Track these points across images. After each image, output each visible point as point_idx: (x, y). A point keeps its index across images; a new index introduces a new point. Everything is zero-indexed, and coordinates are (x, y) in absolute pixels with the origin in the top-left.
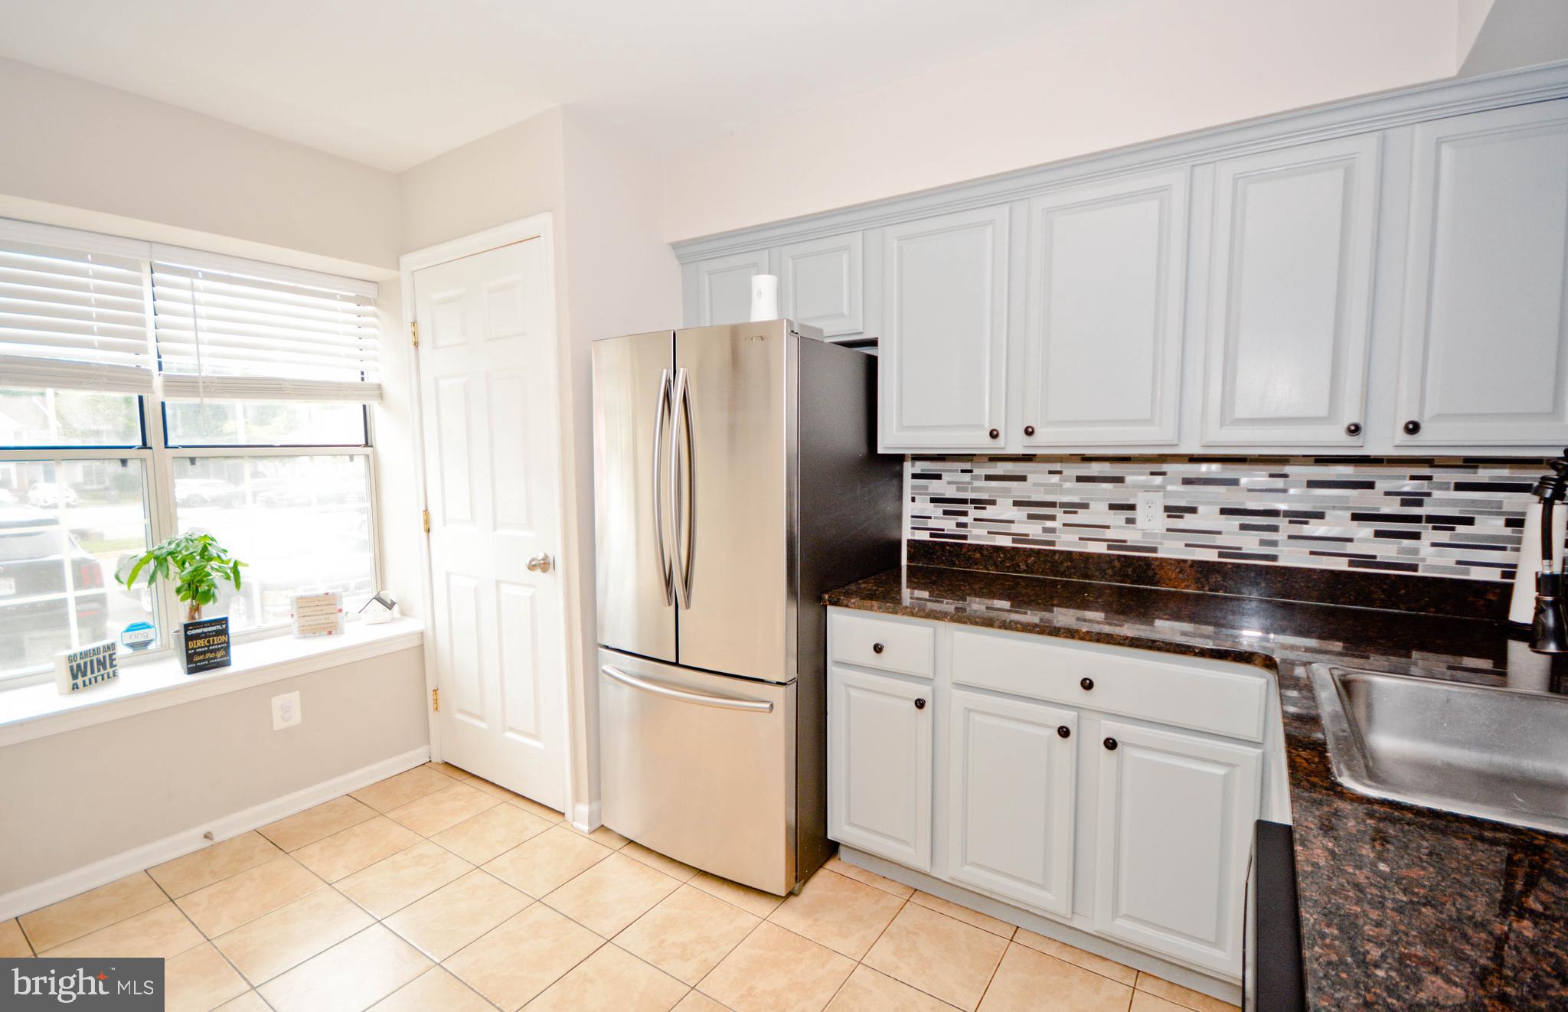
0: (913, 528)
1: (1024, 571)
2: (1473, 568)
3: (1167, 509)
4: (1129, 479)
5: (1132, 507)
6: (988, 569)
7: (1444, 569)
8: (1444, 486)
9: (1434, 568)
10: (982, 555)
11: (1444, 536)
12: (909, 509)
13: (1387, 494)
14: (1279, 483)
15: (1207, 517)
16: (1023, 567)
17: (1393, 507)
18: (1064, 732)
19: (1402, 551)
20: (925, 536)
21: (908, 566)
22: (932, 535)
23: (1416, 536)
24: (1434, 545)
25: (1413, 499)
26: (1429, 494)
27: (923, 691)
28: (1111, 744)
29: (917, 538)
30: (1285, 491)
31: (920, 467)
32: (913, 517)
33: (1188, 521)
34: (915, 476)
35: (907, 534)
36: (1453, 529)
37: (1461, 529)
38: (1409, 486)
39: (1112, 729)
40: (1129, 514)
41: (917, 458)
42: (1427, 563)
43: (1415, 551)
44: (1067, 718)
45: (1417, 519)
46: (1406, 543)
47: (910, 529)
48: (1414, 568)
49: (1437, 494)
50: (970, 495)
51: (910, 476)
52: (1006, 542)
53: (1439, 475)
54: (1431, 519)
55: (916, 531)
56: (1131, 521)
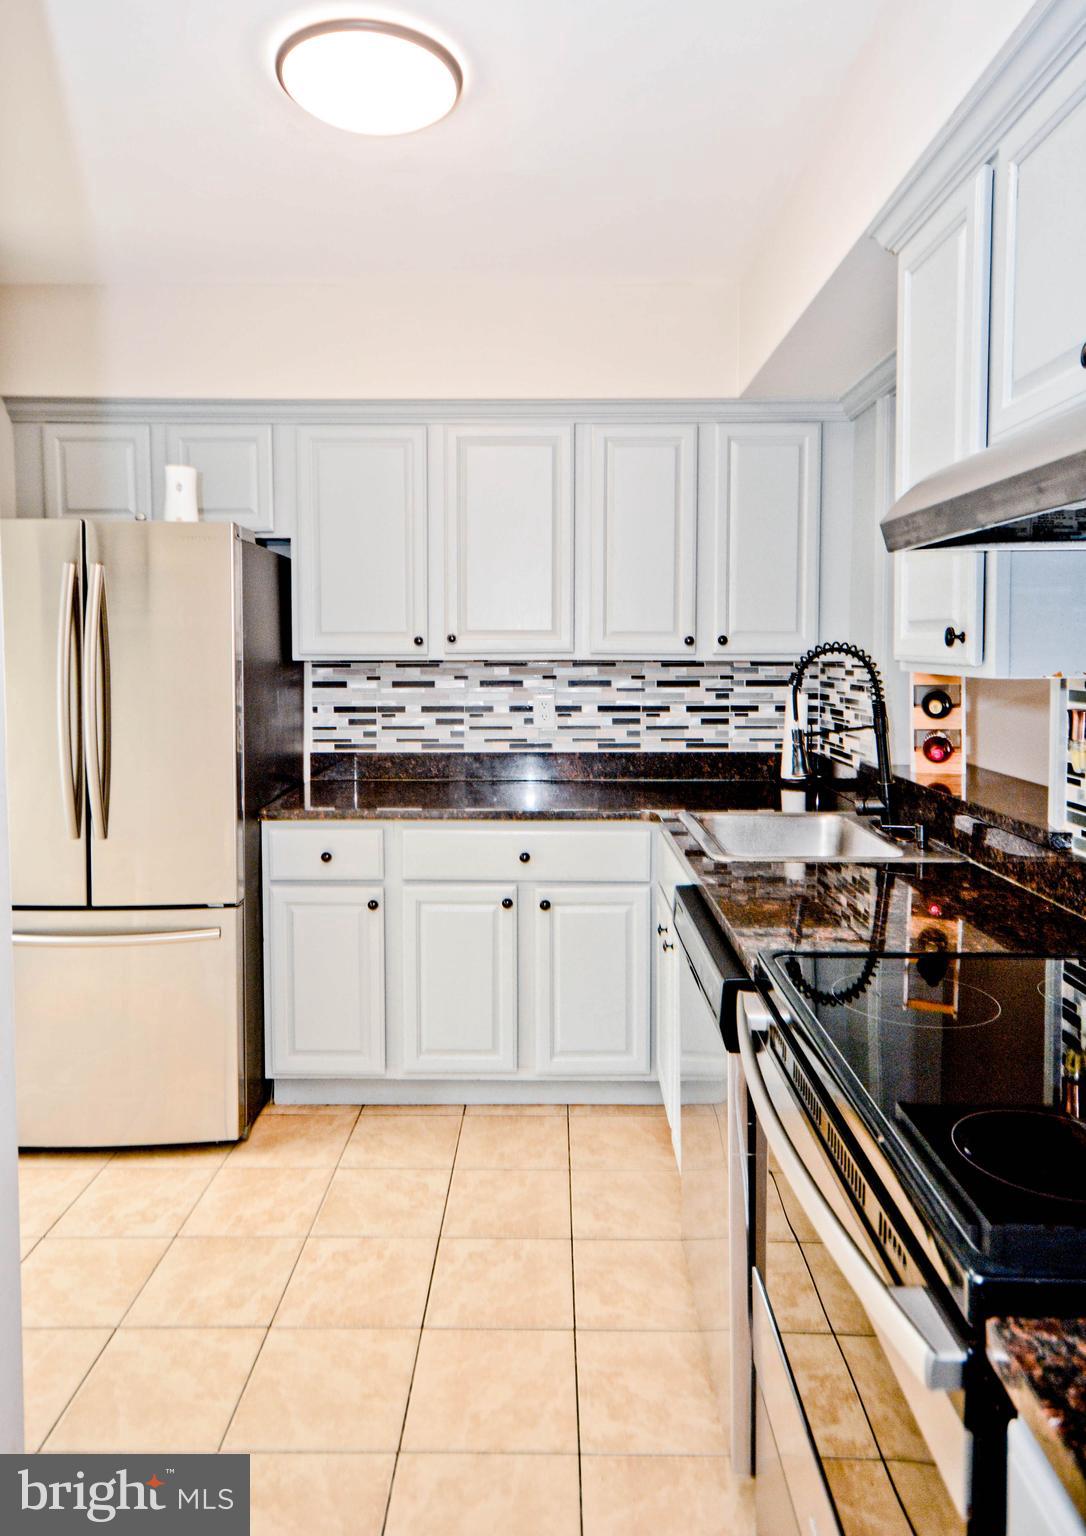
0: (316, 741)
1: (436, 776)
2: (759, 743)
3: (558, 708)
4: (527, 683)
5: (531, 709)
6: (400, 778)
7: (744, 745)
8: (740, 683)
9: (737, 745)
10: (393, 763)
11: (741, 721)
12: (310, 720)
13: (707, 690)
14: (638, 684)
15: (589, 715)
16: (434, 771)
17: (710, 700)
18: (508, 904)
19: (719, 733)
20: (329, 748)
21: (311, 782)
22: (337, 747)
23: (725, 721)
24: (737, 727)
25: (723, 694)
26: (732, 690)
27: (374, 893)
28: (545, 905)
29: (320, 751)
30: (643, 690)
31: (324, 674)
32: (315, 728)
33: (575, 719)
34: (316, 684)
35: (309, 747)
36: (747, 715)
37: (752, 714)
38: (720, 684)
39: (542, 894)
40: (527, 715)
41: (318, 665)
42: (734, 741)
43: (726, 733)
44: (508, 891)
45: (725, 709)
46: (720, 727)
47: (311, 741)
48: (726, 746)
49: (737, 689)
50: (378, 704)
51: (311, 685)
52: (416, 748)
53: (738, 677)
54: (735, 708)
55: (319, 743)
56: (529, 721)
